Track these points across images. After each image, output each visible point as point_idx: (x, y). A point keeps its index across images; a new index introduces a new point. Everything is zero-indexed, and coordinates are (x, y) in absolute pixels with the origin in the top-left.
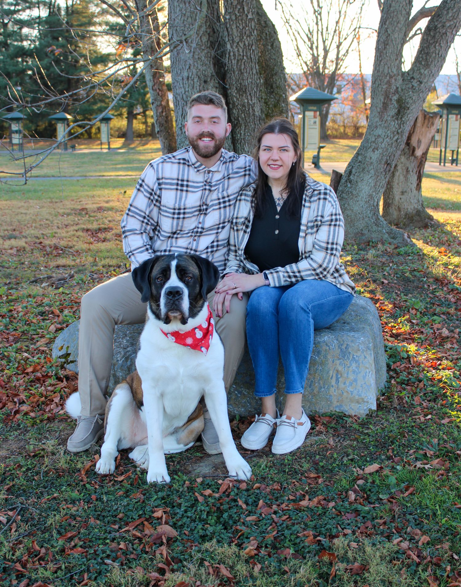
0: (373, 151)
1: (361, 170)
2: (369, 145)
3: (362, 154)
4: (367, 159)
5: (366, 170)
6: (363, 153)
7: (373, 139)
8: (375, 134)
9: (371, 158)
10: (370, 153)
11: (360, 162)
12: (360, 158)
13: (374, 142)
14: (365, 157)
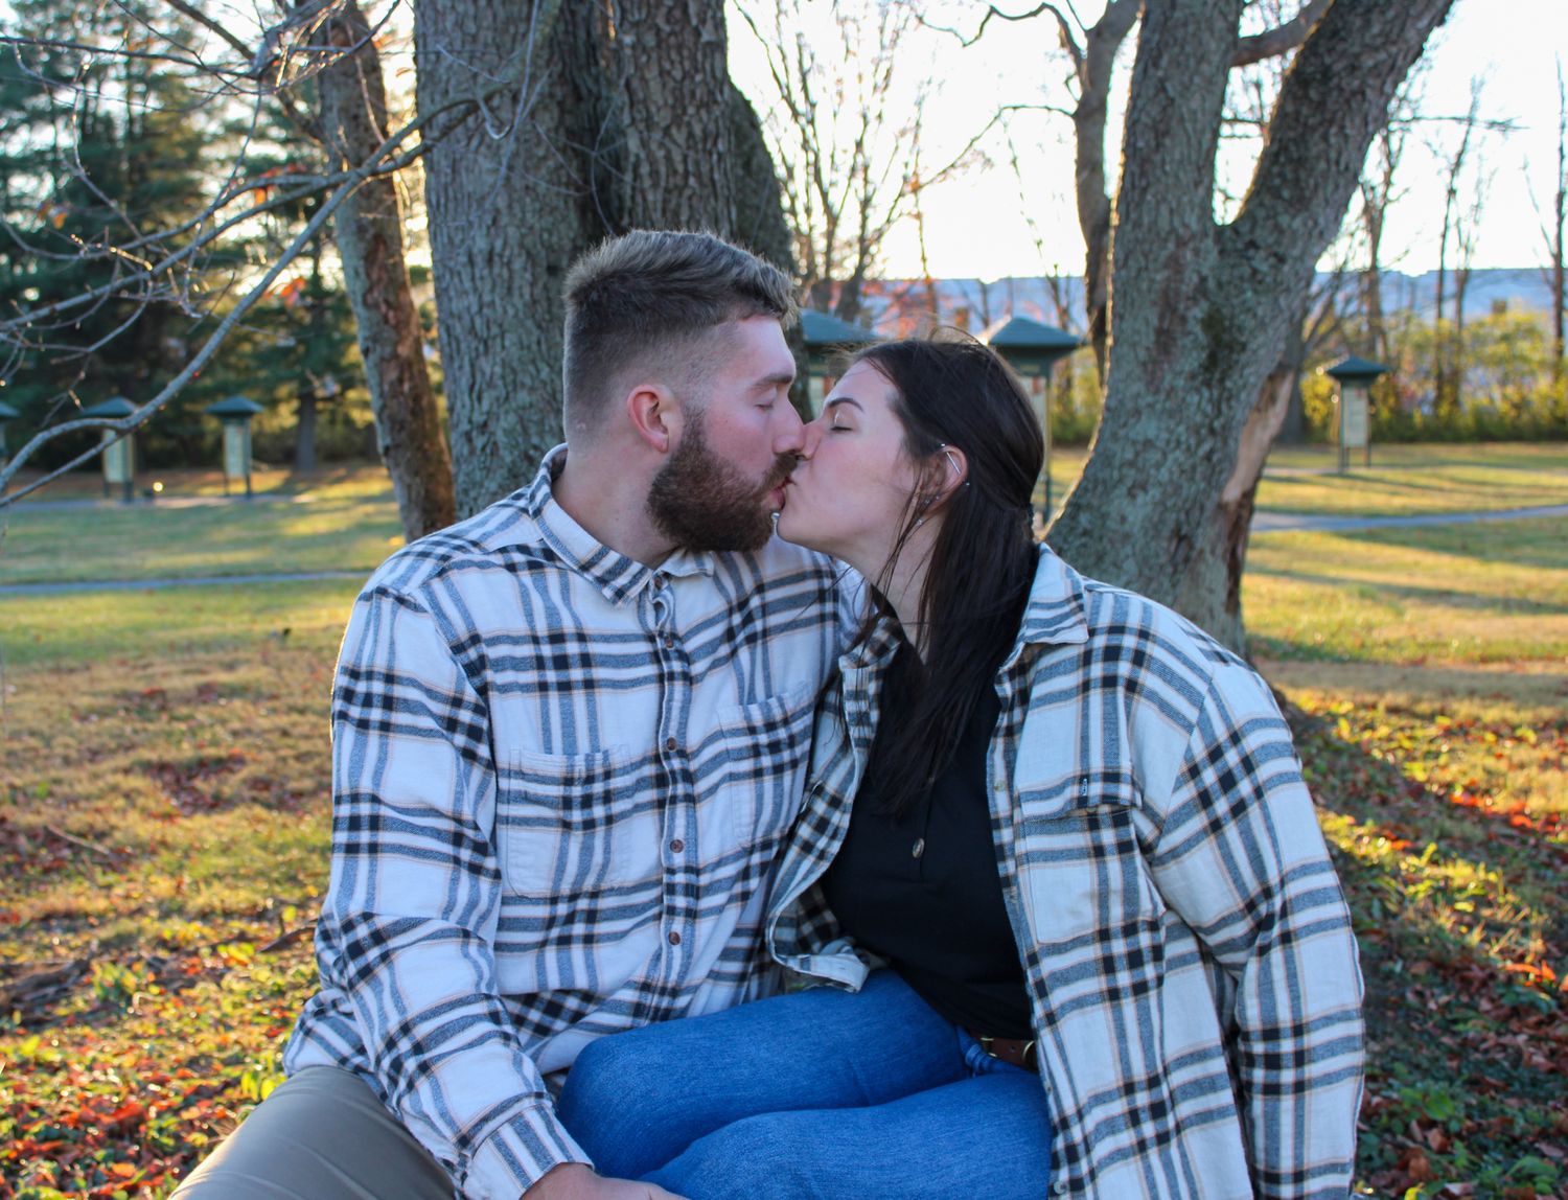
0: (1131, 494)
1: (1092, 560)
2: (1116, 474)
3: (1089, 507)
4: (1112, 524)
5: (1108, 560)
6: (1095, 502)
7: (1129, 455)
8: (1132, 435)
9: (1123, 519)
10: (1118, 503)
11: (1086, 533)
12: (1084, 519)
13: (1132, 464)
14: (1104, 516)
